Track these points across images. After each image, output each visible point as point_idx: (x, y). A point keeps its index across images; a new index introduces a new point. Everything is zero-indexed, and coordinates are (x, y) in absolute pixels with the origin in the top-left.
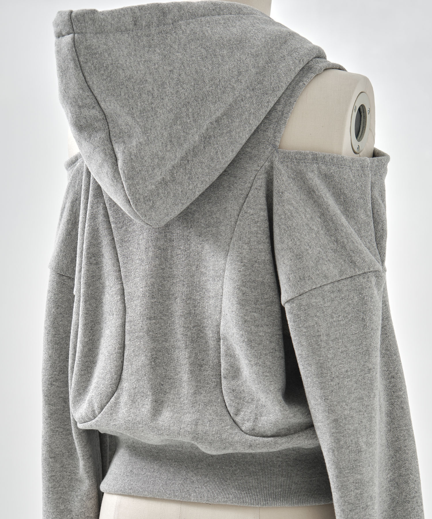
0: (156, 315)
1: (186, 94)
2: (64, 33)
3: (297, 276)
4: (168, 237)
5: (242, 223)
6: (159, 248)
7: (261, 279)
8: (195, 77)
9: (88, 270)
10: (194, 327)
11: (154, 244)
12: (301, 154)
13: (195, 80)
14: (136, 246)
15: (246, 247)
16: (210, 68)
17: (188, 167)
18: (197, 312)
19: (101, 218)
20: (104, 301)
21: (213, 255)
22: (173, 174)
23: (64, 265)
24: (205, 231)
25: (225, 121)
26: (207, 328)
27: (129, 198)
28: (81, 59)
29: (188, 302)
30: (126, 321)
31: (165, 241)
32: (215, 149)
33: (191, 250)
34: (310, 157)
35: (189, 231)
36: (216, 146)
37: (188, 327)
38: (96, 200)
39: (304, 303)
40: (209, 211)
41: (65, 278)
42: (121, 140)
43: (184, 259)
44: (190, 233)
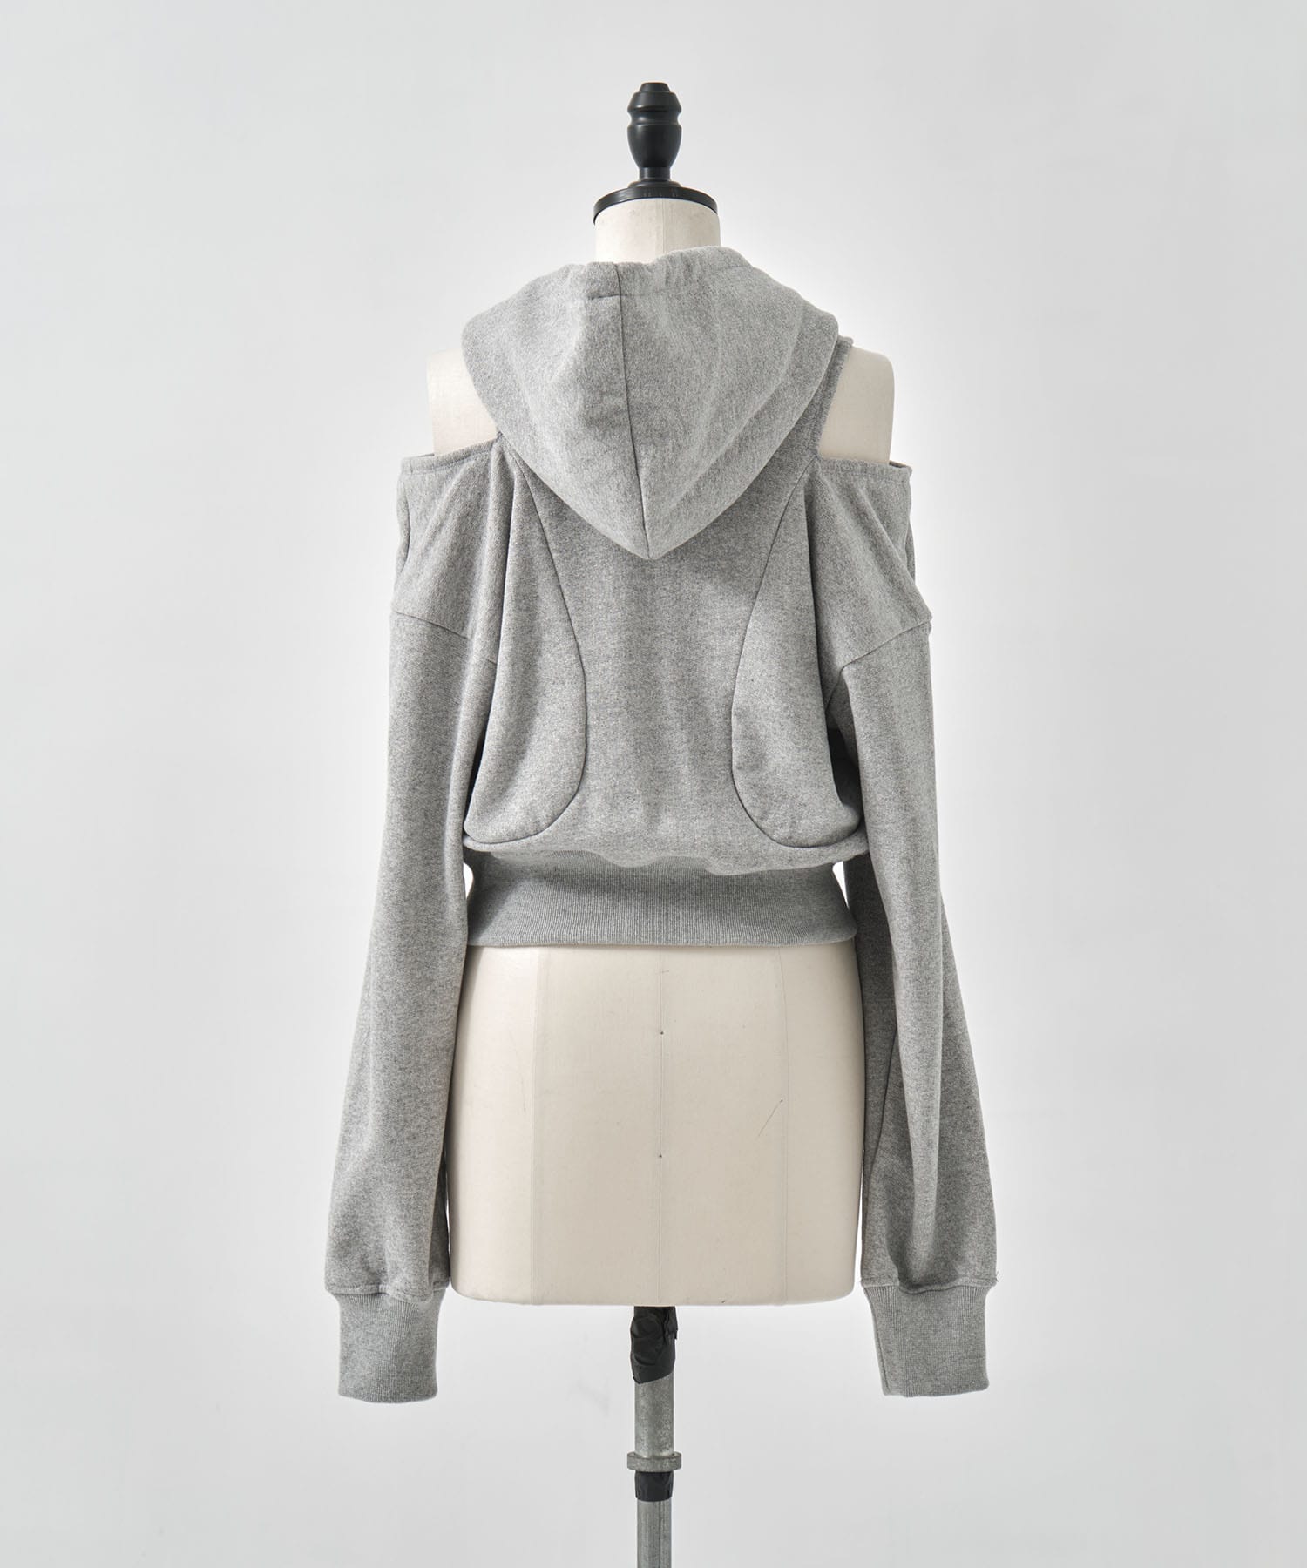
0: (636, 683)
1: (730, 380)
2: (603, 294)
3: (864, 628)
4: (647, 572)
5: (780, 556)
6: (635, 589)
7: (802, 632)
8: (738, 357)
9: (516, 619)
10: (690, 699)
11: (627, 582)
12: (849, 463)
13: (737, 360)
14: (596, 584)
15: (787, 588)
16: (750, 345)
17: (719, 478)
18: (693, 678)
19: (536, 544)
20: (540, 662)
21: (722, 599)
22: (699, 488)
23: (442, 612)
24: (706, 564)
25: (766, 418)
26: (709, 701)
27: (646, 519)
28: (627, 331)
29: (680, 664)
30: (588, 691)
31: (643, 579)
32: (752, 454)
33: (682, 590)
34: (859, 467)
35: (678, 564)
36: (754, 451)
37: (682, 699)
38: (528, 518)
39: (874, 664)
40: (714, 538)
41: (439, 629)
42: (649, 440)
43: (671, 604)
44: (680, 567)
